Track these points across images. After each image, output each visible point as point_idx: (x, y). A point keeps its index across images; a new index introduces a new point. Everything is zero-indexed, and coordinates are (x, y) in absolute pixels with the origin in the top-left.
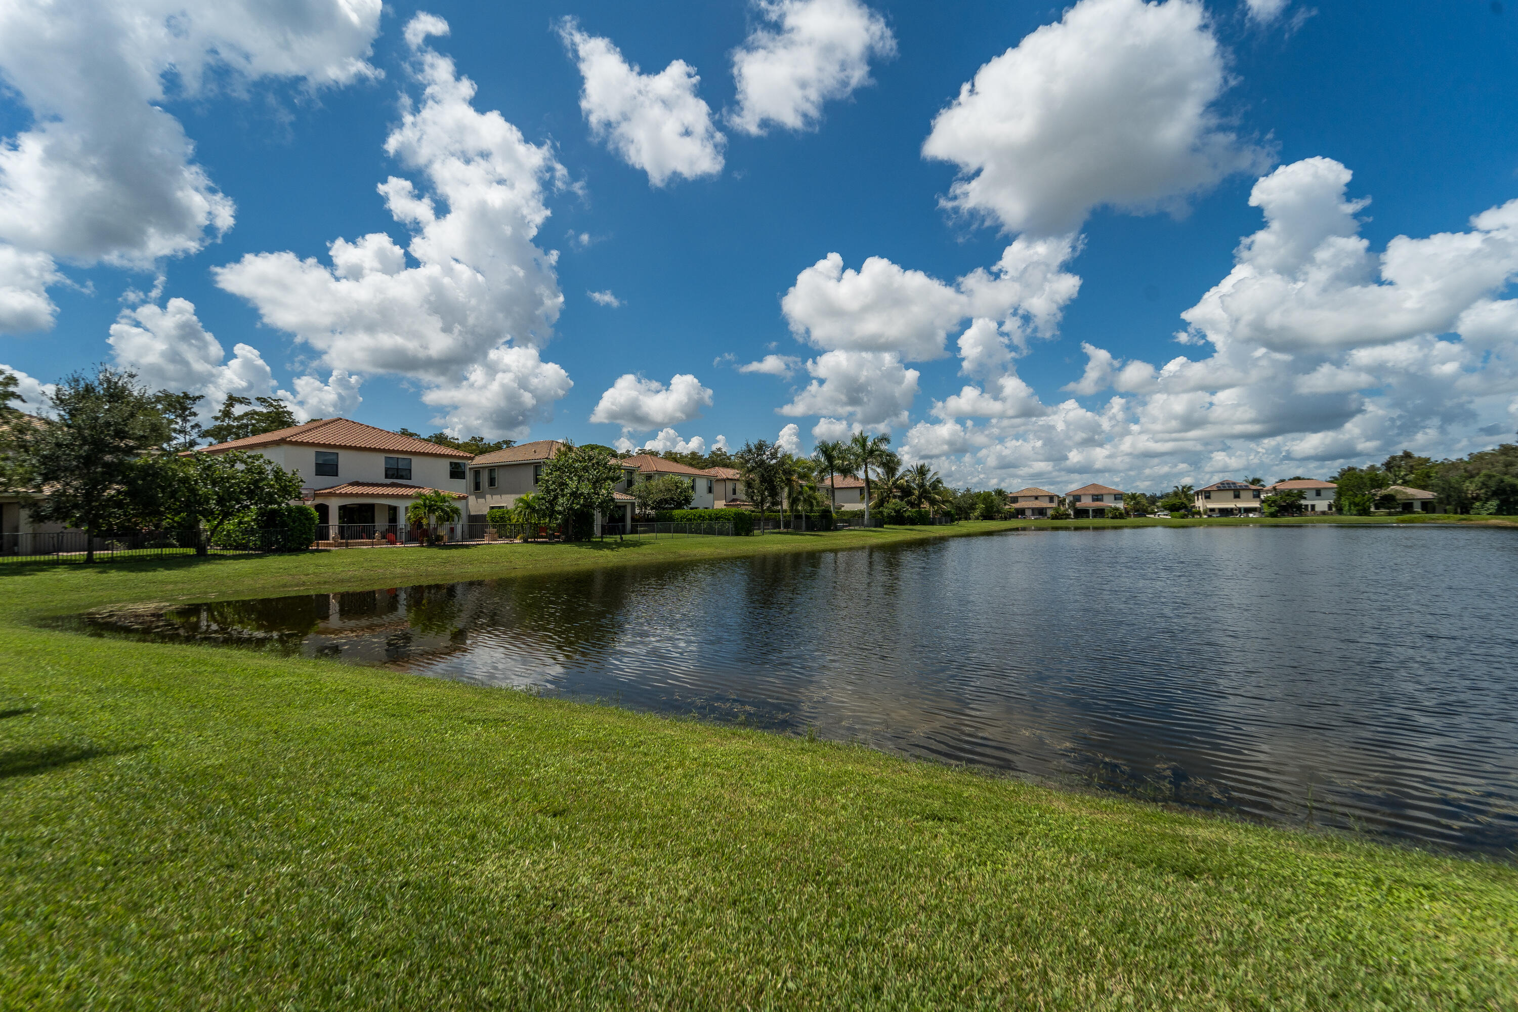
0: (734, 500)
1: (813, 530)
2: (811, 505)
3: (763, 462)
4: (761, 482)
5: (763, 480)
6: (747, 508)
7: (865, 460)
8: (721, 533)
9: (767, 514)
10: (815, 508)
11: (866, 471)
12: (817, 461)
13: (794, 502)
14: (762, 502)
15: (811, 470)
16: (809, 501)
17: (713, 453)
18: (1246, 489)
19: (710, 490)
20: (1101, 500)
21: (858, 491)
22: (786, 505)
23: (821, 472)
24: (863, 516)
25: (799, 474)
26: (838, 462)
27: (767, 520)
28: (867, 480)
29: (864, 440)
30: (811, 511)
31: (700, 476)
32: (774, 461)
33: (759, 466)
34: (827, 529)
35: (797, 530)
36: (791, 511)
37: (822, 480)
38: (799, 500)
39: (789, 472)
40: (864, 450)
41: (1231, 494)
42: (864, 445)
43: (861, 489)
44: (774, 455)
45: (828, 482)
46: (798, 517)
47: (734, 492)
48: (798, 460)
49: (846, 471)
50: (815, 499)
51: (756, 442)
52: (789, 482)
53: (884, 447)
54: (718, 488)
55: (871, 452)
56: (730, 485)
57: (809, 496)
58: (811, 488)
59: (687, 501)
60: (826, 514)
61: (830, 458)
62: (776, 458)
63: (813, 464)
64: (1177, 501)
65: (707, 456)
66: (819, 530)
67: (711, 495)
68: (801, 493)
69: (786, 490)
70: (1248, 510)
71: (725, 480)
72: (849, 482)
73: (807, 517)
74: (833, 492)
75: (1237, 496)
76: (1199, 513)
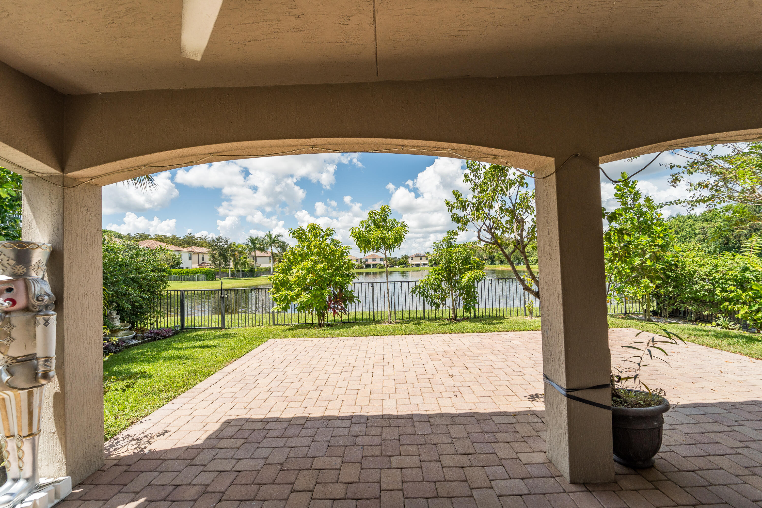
0: (203, 263)
1: (245, 277)
2: (245, 265)
3: (220, 246)
4: (219, 255)
5: (220, 254)
6: (211, 267)
7: (270, 245)
8: (199, 280)
9: (222, 270)
10: (247, 267)
11: (272, 249)
12: (247, 244)
13: (236, 264)
14: (220, 265)
15: (245, 249)
16: (243, 264)
17: (187, 236)
18: (424, 256)
19: (190, 259)
20: (375, 261)
21: (269, 258)
22: (232, 266)
23: (249, 250)
24: (270, 270)
25: (239, 251)
26: (258, 246)
27: (223, 273)
28: (272, 253)
29: (271, 235)
30: (245, 268)
31: (184, 251)
32: (226, 246)
33: (218, 248)
34: (252, 276)
35: (238, 277)
36: (235, 268)
37: (250, 254)
38: (239, 263)
39: (233, 251)
40: (271, 240)
41: (419, 258)
42: (271, 238)
43: (270, 257)
44: (226, 243)
45: (253, 254)
46: (238, 271)
47: (203, 259)
48: (238, 245)
49: (262, 250)
50: (247, 263)
51: (217, 237)
52: (234, 255)
53: (280, 239)
54: (194, 257)
55: (274, 241)
56: (201, 256)
57: (244, 262)
58: (244, 258)
59: (178, 264)
60: (252, 270)
61: (254, 244)
62: (227, 244)
63: (245, 247)
64: (402, 261)
65: (182, 238)
66: (249, 277)
67: (190, 261)
68: (240, 260)
69: (232, 258)
70: (424, 264)
71: (198, 253)
72: (264, 254)
73: (243, 271)
74: (256, 260)
75: (421, 259)
76: (409, 266)
